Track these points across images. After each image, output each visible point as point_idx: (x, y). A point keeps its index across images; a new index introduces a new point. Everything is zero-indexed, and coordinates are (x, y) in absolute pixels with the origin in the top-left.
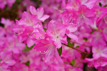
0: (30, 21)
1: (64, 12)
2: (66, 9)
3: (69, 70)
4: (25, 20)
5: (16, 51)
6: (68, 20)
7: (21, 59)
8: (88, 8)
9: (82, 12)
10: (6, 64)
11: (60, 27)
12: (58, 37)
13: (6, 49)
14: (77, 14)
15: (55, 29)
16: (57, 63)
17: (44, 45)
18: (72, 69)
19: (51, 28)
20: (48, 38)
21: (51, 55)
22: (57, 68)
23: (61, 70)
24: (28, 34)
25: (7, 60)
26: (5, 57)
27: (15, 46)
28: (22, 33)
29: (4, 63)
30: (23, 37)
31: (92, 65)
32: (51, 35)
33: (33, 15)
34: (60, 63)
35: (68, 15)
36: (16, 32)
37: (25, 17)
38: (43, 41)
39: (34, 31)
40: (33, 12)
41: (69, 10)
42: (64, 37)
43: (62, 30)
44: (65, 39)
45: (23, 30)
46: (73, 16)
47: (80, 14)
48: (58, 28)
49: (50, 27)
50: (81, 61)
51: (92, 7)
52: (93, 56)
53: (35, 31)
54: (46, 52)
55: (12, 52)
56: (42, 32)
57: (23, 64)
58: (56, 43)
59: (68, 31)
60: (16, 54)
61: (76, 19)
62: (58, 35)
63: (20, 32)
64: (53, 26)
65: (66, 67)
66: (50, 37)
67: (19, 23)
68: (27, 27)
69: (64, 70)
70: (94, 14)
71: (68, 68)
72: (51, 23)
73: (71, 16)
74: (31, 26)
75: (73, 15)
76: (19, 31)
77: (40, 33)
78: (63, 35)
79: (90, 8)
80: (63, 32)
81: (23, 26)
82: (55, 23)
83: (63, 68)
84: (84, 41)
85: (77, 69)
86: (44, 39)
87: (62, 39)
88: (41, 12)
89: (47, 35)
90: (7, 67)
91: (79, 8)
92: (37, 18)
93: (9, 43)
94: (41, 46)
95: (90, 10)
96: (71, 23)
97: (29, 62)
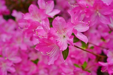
0: (37, 15)
1: (76, 7)
2: (79, 4)
3: (78, 74)
4: (31, 14)
5: (24, 48)
6: (77, 17)
7: (30, 55)
8: (105, 4)
9: (98, 9)
10: (10, 61)
11: (67, 25)
12: (64, 37)
13: (13, 44)
14: (92, 10)
15: (61, 28)
16: (66, 64)
17: (48, 44)
18: (82, 73)
19: (57, 25)
20: (53, 37)
21: (55, 57)
22: (66, 70)
23: (69, 73)
24: (33, 30)
25: (12, 57)
26: (10, 53)
27: (23, 42)
28: (27, 28)
29: (8, 60)
30: (29, 33)
31: (106, 70)
32: (57, 34)
33: (41, 10)
34: (69, 65)
35: (79, 11)
36: (22, 27)
37: (32, 11)
38: (46, 40)
39: (38, 28)
40: (42, 5)
41: (82, 5)
42: (70, 38)
43: (69, 29)
44: (72, 40)
45: (28, 26)
46: (86, 13)
47: (95, 10)
48: (65, 26)
49: (55, 25)
50: (96, 63)
51: (110, 4)
52: (108, 60)
53: (40, 27)
54: (49, 54)
55: (20, 48)
56: (46, 29)
57: (32, 61)
58: (62, 44)
59: (75, 31)
60: (23, 51)
61: (90, 16)
62: (64, 34)
63: (26, 27)
64: (59, 24)
65: (75, 71)
66: (54, 37)
67: (25, 17)
68: (33, 22)
69: (73, 73)
70: (111, 11)
71: (78, 71)
72: (56, 20)
73: (82, 12)
74: (37, 22)
75: (86, 11)
76: (24, 26)
77: (44, 31)
78: (70, 34)
79: (108, 5)
80: (69, 31)
81: (28, 21)
82: (60, 20)
83: (72, 70)
84: (102, 41)
85: (88, 73)
86: (47, 38)
87: (68, 39)
88: (51, 6)
89: (51, 34)
90: (11, 64)
91: (94, 4)
92: (45, 12)
93: (17, 38)
94: (45, 46)
95: (107, 6)
96: (81, 22)
97: (38, 60)
